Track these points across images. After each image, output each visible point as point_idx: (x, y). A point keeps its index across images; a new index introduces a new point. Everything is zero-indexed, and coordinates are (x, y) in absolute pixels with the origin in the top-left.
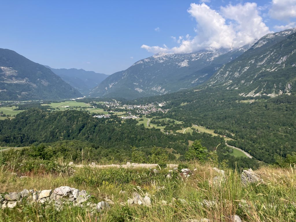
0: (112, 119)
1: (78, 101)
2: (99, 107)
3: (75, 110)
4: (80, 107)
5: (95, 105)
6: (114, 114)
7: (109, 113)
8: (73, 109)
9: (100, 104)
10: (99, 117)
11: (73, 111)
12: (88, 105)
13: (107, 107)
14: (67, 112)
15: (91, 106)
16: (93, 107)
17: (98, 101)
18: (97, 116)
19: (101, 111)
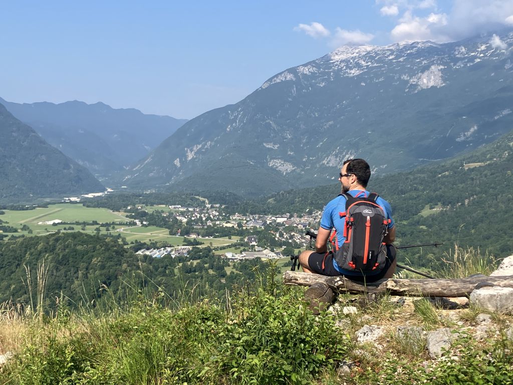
0: (195, 262)
1: (87, 203)
2: (156, 221)
3: (80, 234)
4: (95, 223)
5: (142, 215)
6: (201, 244)
7: (185, 240)
8: (73, 229)
9: (157, 212)
10: (156, 254)
11: (75, 236)
12: (120, 216)
13: (181, 222)
14: (56, 238)
15: (128, 220)
16: (135, 224)
17: (152, 205)
18: (148, 253)
19: (161, 234)
